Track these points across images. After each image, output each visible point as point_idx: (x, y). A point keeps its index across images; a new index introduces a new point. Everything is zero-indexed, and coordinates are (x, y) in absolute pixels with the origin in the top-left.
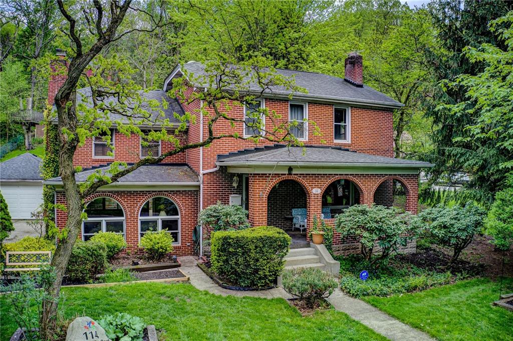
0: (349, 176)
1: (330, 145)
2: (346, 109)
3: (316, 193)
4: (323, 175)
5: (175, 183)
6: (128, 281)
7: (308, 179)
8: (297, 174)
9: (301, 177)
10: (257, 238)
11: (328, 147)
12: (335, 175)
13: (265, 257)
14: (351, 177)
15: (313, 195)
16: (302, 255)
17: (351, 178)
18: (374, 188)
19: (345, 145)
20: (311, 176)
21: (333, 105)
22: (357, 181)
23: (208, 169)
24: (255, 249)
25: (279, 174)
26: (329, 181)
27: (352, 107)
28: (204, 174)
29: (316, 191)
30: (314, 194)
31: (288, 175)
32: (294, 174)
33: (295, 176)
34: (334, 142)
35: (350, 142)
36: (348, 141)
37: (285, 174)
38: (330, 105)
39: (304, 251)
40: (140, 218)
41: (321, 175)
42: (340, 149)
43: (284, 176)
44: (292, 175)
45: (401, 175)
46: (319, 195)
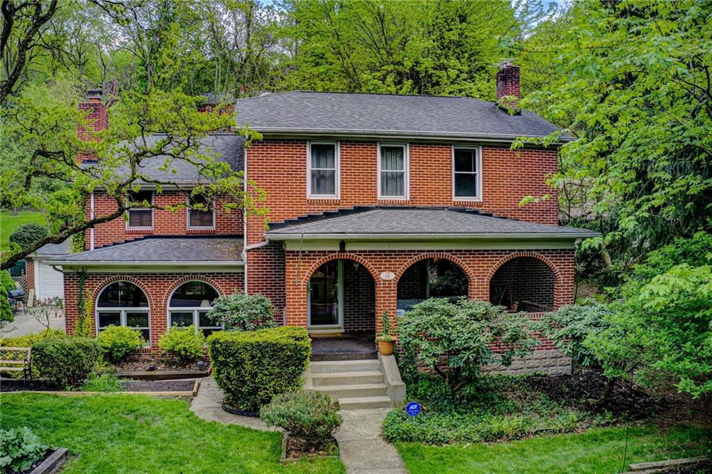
0: (445, 253)
1: (445, 206)
2: (475, 150)
3: (388, 279)
4: (399, 251)
5: (210, 263)
6: (112, 391)
7: (372, 258)
8: (355, 252)
9: (361, 255)
10: (252, 344)
11: (443, 209)
12: (418, 251)
13: (266, 372)
14: (449, 254)
15: (382, 282)
16: (359, 371)
17: (448, 256)
18: (490, 271)
19: (471, 204)
20: (378, 253)
21: (451, 145)
22: (459, 261)
23: (254, 243)
24: (250, 360)
25: (325, 252)
26: (409, 262)
27: (483, 146)
28: (248, 251)
29: (387, 277)
30: (384, 280)
31: (339, 252)
32: (350, 252)
33: (352, 254)
34: (453, 200)
35: (481, 200)
36: (479, 197)
37: (335, 252)
38: (446, 145)
39: (363, 365)
40: (169, 308)
41: (395, 251)
42: (463, 211)
43: (333, 254)
44: (346, 252)
45: (540, 250)
46: (392, 282)
